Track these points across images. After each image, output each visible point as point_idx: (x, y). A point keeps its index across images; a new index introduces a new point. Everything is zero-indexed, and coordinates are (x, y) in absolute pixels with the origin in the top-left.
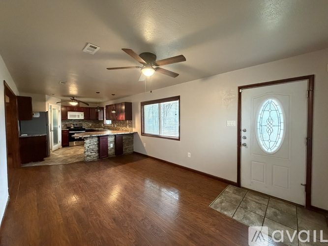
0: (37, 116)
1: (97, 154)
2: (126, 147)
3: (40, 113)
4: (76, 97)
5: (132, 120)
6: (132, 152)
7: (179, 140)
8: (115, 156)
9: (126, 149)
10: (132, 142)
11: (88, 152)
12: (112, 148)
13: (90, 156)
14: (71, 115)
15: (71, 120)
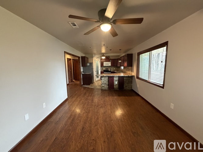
0: (88, 65)
1: (108, 87)
2: (127, 85)
3: (90, 63)
4: (105, 54)
5: (132, 66)
6: (131, 89)
7: (163, 87)
8: (118, 89)
9: (127, 86)
10: (131, 82)
11: (103, 84)
12: (117, 84)
13: (104, 87)
14: (105, 64)
15: (105, 66)
